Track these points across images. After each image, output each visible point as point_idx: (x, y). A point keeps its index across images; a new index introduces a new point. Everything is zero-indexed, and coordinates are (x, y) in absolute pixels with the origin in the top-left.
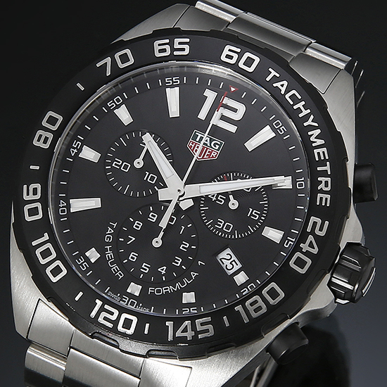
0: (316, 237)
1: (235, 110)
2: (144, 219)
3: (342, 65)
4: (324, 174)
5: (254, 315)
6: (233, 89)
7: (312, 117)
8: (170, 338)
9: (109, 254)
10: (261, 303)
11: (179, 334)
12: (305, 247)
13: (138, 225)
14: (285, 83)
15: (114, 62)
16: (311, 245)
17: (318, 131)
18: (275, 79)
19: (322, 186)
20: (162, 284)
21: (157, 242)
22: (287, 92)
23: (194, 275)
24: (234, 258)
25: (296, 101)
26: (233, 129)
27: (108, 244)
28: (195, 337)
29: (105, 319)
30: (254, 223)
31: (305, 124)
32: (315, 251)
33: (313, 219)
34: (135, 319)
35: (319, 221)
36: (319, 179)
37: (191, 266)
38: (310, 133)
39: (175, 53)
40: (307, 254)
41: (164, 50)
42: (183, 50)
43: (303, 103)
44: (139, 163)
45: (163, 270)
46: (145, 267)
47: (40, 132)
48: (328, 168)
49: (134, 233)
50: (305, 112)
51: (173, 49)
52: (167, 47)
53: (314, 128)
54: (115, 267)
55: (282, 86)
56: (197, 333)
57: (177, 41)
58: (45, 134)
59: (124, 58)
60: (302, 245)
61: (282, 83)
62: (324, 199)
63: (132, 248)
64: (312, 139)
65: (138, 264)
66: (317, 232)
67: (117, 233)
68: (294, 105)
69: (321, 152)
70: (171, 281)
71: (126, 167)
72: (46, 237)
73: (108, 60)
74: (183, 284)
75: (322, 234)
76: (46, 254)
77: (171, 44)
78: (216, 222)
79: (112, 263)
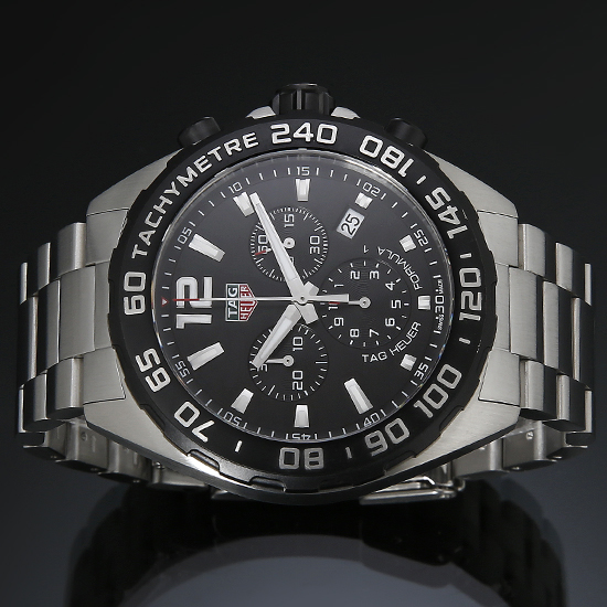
0: (293, 131)
1: (187, 288)
2: (344, 330)
3: (78, 226)
4: (222, 152)
5: (402, 155)
6: (164, 302)
7: (167, 191)
8: (464, 228)
9: (399, 347)
10: (387, 154)
11: (456, 221)
12: (308, 136)
13: (354, 333)
14: (141, 235)
15: (196, 424)
16: (304, 131)
17: (180, 178)
18: (142, 246)
19: (237, 148)
20: (405, 278)
21: (364, 302)
22: (151, 228)
23: (381, 251)
24: (344, 221)
25: (156, 215)
26: (208, 281)
27: (389, 354)
28: (452, 204)
29: (475, 303)
30: (299, 217)
31: (178, 194)
32: (307, 125)
33: (275, 141)
34: (463, 271)
35: (275, 135)
36: (230, 153)
37: (372, 258)
38: (186, 185)
39: (158, 362)
40: (314, 131)
41: (160, 376)
42: (151, 356)
43: (155, 207)
44: (288, 361)
45: (390, 286)
46: (396, 304)
47: (307, 467)
48: (214, 151)
49: (364, 333)
50: (165, 200)
51: (155, 367)
52: (155, 374)
53: (177, 183)
54: (410, 335)
55: (146, 237)
56: (447, 204)
57: (143, 369)
58: (308, 459)
59: (187, 414)
60: (308, 140)
61: (144, 239)
62: (248, 140)
63: (380, 327)
64: (191, 180)
65: (396, 314)
66: (287, 131)
67: (372, 350)
68: (162, 215)
69: (202, 165)
70: (399, 271)
71: (297, 375)
72: (418, 404)
73: (196, 432)
74: (395, 258)
75: (286, 126)
76: (436, 396)
77: (149, 373)
78: (315, 255)
79: (408, 340)
